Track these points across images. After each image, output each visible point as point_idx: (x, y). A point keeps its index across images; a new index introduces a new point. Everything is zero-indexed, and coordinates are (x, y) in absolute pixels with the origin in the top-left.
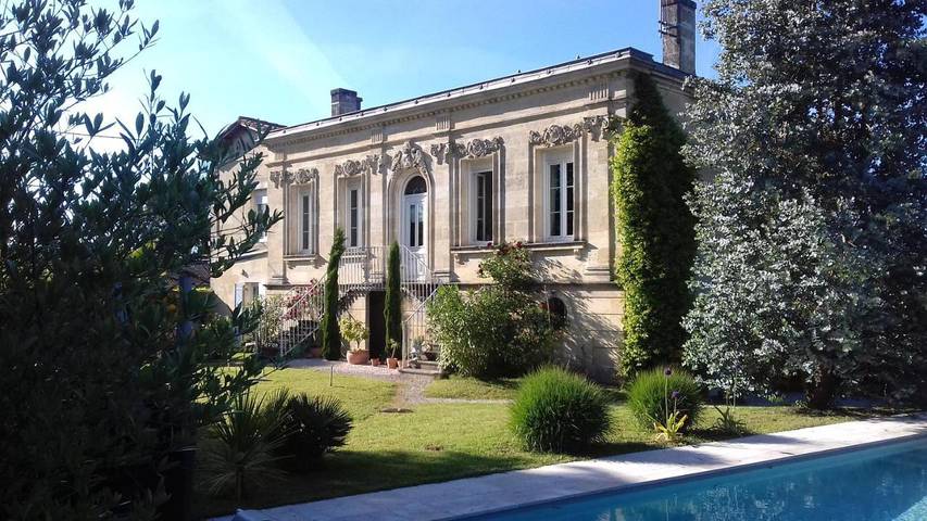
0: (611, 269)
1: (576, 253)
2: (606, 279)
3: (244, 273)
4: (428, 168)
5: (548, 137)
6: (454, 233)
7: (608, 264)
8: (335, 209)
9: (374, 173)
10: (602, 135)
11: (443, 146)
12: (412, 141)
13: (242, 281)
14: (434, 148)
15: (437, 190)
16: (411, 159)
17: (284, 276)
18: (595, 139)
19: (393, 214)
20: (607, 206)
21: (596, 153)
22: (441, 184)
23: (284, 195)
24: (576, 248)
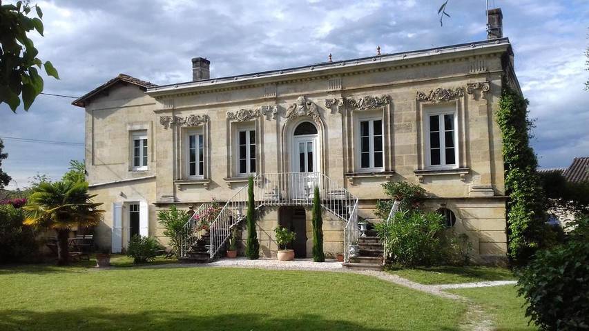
0: (493, 188)
1: (462, 177)
2: (491, 195)
3: (122, 195)
4: (321, 116)
5: (434, 96)
6: (347, 162)
7: (490, 184)
8: (228, 145)
9: (268, 119)
10: (482, 96)
11: (337, 101)
12: (306, 96)
13: (121, 200)
14: (328, 102)
15: (330, 132)
16: (305, 109)
17: (174, 197)
18: (476, 98)
19: (287, 149)
20: (488, 144)
21: (478, 108)
22: (334, 128)
23: (174, 134)
24: (462, 174)
